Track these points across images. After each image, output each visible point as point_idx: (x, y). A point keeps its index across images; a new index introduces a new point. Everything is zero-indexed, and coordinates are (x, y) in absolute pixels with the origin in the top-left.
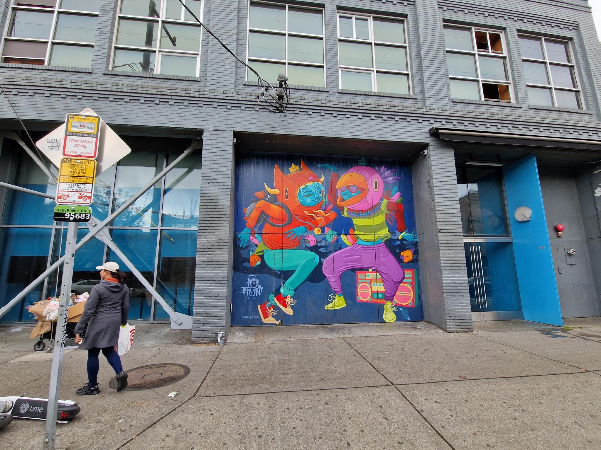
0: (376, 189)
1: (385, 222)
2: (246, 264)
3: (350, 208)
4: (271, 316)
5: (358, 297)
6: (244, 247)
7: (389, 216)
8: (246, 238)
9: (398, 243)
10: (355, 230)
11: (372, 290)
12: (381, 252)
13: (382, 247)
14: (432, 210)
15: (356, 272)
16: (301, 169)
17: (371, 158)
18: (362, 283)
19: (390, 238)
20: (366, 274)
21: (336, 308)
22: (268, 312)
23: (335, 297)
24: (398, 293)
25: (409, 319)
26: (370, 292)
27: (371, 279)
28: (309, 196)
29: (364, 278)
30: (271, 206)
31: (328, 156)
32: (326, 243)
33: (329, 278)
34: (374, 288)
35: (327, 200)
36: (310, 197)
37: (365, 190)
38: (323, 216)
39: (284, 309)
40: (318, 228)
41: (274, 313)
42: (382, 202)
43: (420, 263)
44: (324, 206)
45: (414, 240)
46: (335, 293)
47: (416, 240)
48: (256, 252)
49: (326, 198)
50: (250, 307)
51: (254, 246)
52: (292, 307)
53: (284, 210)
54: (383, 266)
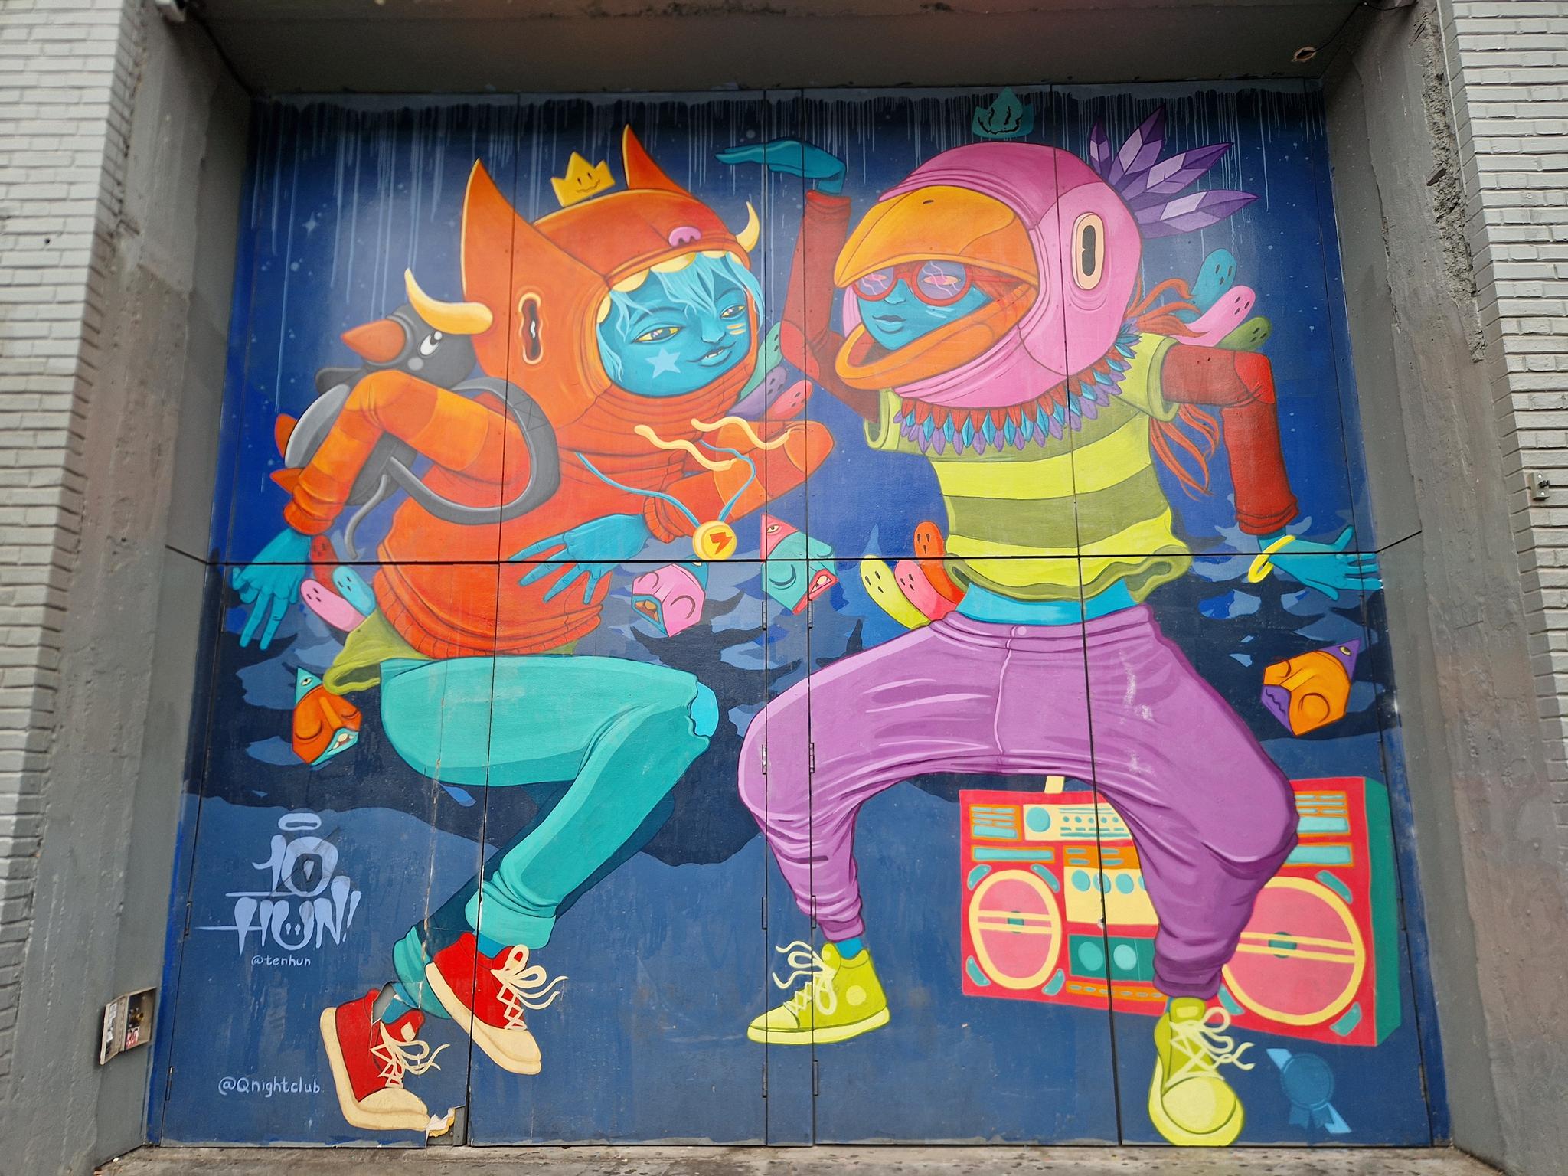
0: (1089, 269)
1: (1152, 477)
2: (266, 751)
3: (917, 399)
4: (399, 1078)
5: (971, 960)
6: (264, 645)
7: (1175, 435)
8: (282, 593)
9: (1244, 605)
10: (952, 525)
11: (1071, 917)
12: (1129, 668)
13: (1130, 632)
14: (1477, 355)
15: (955, 799)
16: (620, 184)
17: (1056, 88)
18: (997, 866)
19: (1185, 578)
20: (1027, 808)
21: (823, 1036)
22: (384, 1051)
23: (817, 962)
24: (1254, 943)
25: (1339, 1126)
26: (1056, 932)
27: (1058, 846)
28: (665, 335)
29: (1010, 834)
30: (439, 404)
31: (789, 95)
32: (764, 613)
33: (782, 836)
34: (1083, 908)
35: (774, 357)
36: (672, 344)
37: (1013, 282)
38: (752, 451)
39: (483, 1035)
40: (717, 526)
41: (418, 1058)
42: (1132, 354)
43: (1402, 734)
44: (753, 393)
45: (1355, 584)
46: (816, 932)
47: (1371, 584)
48: (330, 676)
49: (772, 342)
50: (276, 1016)
51: (321, 641)
52: (536, 1023)
53: (517, 421)
54: (1141, 761)
